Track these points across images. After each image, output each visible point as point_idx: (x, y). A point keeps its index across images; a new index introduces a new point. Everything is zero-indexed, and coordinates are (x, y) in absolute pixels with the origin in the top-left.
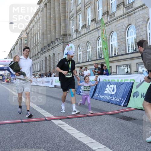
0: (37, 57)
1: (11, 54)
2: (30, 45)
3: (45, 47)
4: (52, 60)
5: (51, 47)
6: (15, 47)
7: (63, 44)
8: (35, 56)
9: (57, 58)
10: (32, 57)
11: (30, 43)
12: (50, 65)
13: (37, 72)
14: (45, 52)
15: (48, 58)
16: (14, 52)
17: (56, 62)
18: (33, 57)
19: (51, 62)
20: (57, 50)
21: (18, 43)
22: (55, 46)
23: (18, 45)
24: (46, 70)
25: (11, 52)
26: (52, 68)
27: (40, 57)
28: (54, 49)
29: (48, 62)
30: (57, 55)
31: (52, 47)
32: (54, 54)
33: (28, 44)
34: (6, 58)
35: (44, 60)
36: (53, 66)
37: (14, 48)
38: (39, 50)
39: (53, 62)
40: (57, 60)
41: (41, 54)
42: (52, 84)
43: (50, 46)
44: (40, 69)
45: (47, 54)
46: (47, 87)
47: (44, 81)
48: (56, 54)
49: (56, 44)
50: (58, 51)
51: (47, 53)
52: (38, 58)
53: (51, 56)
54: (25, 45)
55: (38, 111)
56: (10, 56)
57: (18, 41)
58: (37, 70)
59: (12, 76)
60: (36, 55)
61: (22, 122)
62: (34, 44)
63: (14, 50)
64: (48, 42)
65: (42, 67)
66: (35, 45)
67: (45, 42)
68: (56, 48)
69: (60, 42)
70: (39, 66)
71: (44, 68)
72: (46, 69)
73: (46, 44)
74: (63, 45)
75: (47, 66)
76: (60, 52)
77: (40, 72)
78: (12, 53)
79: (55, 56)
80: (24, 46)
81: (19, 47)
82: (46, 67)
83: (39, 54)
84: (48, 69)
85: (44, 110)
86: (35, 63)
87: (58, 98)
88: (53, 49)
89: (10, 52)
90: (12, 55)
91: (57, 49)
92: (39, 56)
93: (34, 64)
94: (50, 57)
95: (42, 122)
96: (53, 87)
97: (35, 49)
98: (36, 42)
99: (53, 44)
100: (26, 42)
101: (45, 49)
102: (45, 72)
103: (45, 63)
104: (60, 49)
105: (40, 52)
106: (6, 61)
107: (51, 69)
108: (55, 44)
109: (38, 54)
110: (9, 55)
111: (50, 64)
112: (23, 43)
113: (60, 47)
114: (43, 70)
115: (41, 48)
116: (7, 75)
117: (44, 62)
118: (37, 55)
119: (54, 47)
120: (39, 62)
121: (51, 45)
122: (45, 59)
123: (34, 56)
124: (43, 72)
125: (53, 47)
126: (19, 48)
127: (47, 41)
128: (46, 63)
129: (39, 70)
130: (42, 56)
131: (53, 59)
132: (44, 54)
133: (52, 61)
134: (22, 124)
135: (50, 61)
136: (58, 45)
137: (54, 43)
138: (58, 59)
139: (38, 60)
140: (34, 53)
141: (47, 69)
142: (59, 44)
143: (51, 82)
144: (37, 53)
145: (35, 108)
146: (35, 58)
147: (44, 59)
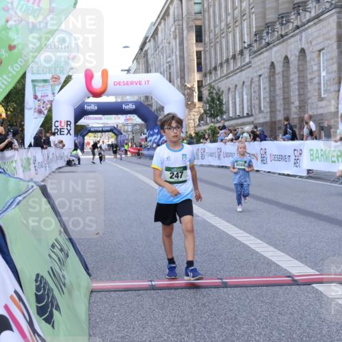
0: (239, 65)
1: (146, 55)
2: (215, 21)
3: (269, 26)
4: (297, 75)
5: (291, 26)
6: (160, 28)
7: (338, 13)
8: (231, 61)
9: (315, 68)
10: (221, 65)
11: (214, 12)
12: (288, 93)
13: (239, 117)
14: (268, 44)
15: (279, 68)
16: (156, 48)
17: (311, 83)
18: (225, 66)
19: (292, 83)
20: (315, 34)
21: (168, 15)
22: (309, 21)
23: (170, 20)
24: (273, 111)
25: (146, 48)
26: (297, 103)
27: (250, 62)
28: (304, 34)
29: (279, 83)
30: (315, 55)
31: (298, 27)
32: (303, 51)
33: (206, 14)
34: (128, 71)
35: (266, 75)
36: (300, 95)
37: (156, 32)
38: (246, 39)
39: (299, 83)
40: (316, 74)
41: (255, 52)
42: (297, 163)
43: (288, 21)
44: (251, 106)
45: (275, 54)
46: (279, 174)
47: (268, 153)
48: (313, 52)
49: (313, 14)
50: (320, 40)
51: (275, 49)
52: (241, 69)
53: (293, 59)
54: (196, 19)
55: (266, 255)
56: (142, 61)
57: (168, 8)
58: (238, 114)
59: (152, 135)
60: (234, 57)
61: (225, 285)
62: (227, 14)
63: (154, 39)
64: (281, 7)
65: (255, 102)
66: (229, 18)
67: (267, 6)
68: (309, 27)
69: (328, 5)
70: (245, 97)
71: (265, 105)
72: (270, 107)
73: (271, 17)
74: (338, 18)
75: (277, 98)
76: (326, 43)
77: (250, 119)
78: (146, 51)
79: (308, 58)
80: (191, 24)
81: (173, 29)
82: (272, 102)
83: (246, 52)
84: (278, 108)
85: (283, 254)
86: (232, 87)
87: (325, 214)
88: (301, 32)
89: (141, 49)
90: (149, 57)
91: (313, 31)
92: (247, 60)
93: (229, 89)
94: (288, 62)
95: (284, 288)
96: (301, 177)
97: (230, 36)
98: (234, 9)
99: (299, 14)
100: (197, 8)
101: (268, 33)
102: (268, 119)
103: (267, 85)
104: (325, 31)
105: (250, 46)
106: (132, 83)
107: (289, 109)
108: (308, 14)
109: (241, 53)
110: (136, 58)
111: (286, 88)
112: (188, 13)
113: (324, 23)
114: (260, 111)
115: (254, 30)
116: (130, 129)
117: (264, 84)
118: (238, 57)
119: (304, 24)
120: (247, 83)
121: (293, 17)
122: (267, 70)
123: (227, 61)
124: (262, 121)
125: (299, 24)
126: (175, 32)
127: (275, 4)
128: (272, 84)
129: (246, 112)
130: (256, 59)
131: (299, 71)
132: (266, 54)
133: (294, 77)
134: (225, 290)
135: (286, 78)
136: (317, 17)
137: (305, 10)
138: (319, 70)
139: (244, 76)
140: (227, 49)
141: (275, 107)
142: (323, 13)
143: (293, 158)
144: (238, 49)
145: (253, 247)
146: (232, 69)
147: (265, 72)
